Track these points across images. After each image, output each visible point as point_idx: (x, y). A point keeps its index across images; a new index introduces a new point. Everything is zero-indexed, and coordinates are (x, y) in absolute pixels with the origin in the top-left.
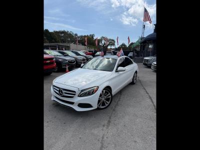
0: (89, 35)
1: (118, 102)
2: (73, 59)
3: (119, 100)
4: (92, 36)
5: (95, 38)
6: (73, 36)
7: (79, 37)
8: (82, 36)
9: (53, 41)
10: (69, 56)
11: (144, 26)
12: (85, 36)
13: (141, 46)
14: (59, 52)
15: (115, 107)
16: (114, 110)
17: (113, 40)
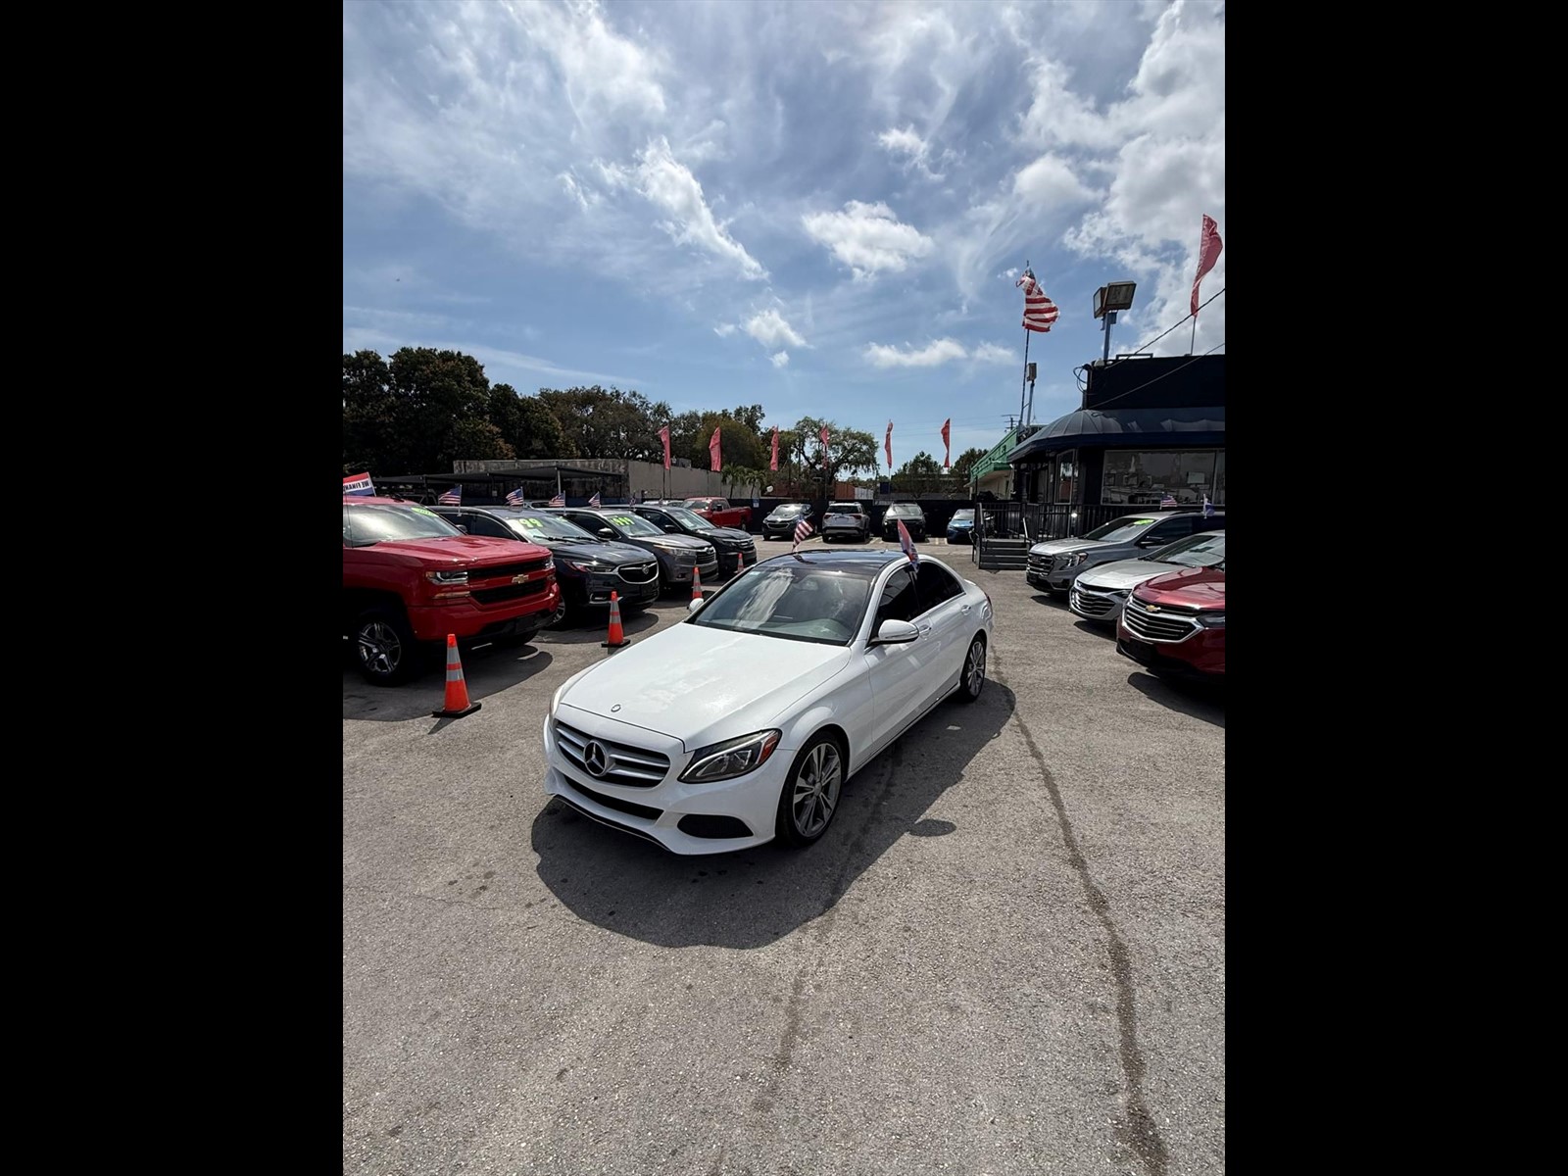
0: (732, 410)
1: (878, 805)
2: (648, 555)
3: (887, 794)
4: (752, 416)
5: (764, 425)
6: (644, 419)
7: (673, 424)
8: (691, 420)
9: (537, 444)
10: (625, 539)
11: (1033, 367)
12: (709, 418)
13: (1019, 473)
14: (571, 518)
15: (865, 830)
16: (858, 847)
17: (866, 439)
